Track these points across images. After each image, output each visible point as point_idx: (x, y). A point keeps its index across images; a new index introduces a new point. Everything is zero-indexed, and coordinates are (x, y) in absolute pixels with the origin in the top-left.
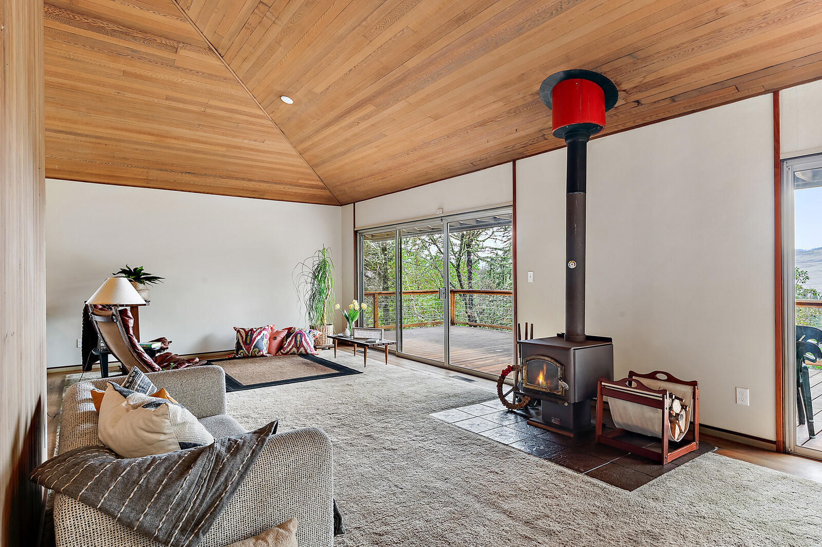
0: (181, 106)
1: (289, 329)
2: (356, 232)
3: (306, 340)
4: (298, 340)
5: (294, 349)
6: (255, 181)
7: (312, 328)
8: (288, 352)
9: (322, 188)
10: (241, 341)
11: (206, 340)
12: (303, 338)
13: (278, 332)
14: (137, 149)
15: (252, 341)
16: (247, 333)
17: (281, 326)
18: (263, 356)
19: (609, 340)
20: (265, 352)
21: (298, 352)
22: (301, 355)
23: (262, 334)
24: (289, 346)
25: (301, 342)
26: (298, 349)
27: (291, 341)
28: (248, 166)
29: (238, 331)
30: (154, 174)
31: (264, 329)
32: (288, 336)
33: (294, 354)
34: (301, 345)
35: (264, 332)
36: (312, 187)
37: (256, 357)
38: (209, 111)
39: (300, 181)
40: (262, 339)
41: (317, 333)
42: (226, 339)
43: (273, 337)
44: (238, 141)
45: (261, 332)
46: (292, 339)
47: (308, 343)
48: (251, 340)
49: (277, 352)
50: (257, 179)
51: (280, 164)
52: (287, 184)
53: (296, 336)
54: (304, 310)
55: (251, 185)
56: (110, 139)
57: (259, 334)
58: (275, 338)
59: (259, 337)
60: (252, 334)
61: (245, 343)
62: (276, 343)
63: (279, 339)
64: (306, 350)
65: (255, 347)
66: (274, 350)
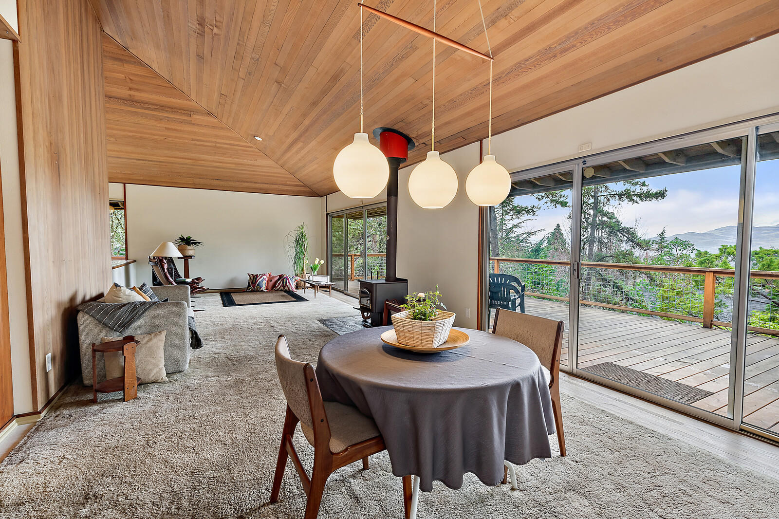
0: (202, 143)
1: (281, 276)
2: (327, 215)
3: (289, 282)
4: (284, 282)
5: (282, 288)
6: (259, 183)
7: (296, 275)
8: (278, 289)
9: (303, 186)
10: (250, 282)
11: (232, 281)
13: (273, 277)
14: (183, 167)
15: (256, 282)
16: (254, 277)
17: (276, 274)
18: (262, 291)
19: (406, 280)
20: (264, 288)
21: (284, 289)
22: (286, 291)
23: (262, 278)
24: (279, 286)
25: (286, 283)
26: (284, 287)
27: (280, 282)
28: (250, 174)
29: (250, 276)
30: (197, 181)
31: (264, 275)
32: (279, 280)
33: (281, 290)
34: (286, 285)
35: (264, 277)
36: (295, 185)
37: (258, 291)
38: (218, 145)
39: (287, 183)
40: (262, 280)
41: (298, 278)
42: (243, 280)
43: (270, 280)
44: (241, 161)
45: (262, 276)
47: (290, 284)
48: (255, 281)
49: (272, 289)
50: (260, 182)
51: (271, 173)
52: (280, 185)
53: (283, 280)
54: (292, 263)
55: (257, 185)
56: (168, 163)
57: (261, 277)
58: (271, 281)
59: (261, 280)
60: (257, 278)
61: (252, 283)
62: (271, 283)
63: (273, 281)
64: (289, 289)
65: (258, 285)
66: (270, 288)
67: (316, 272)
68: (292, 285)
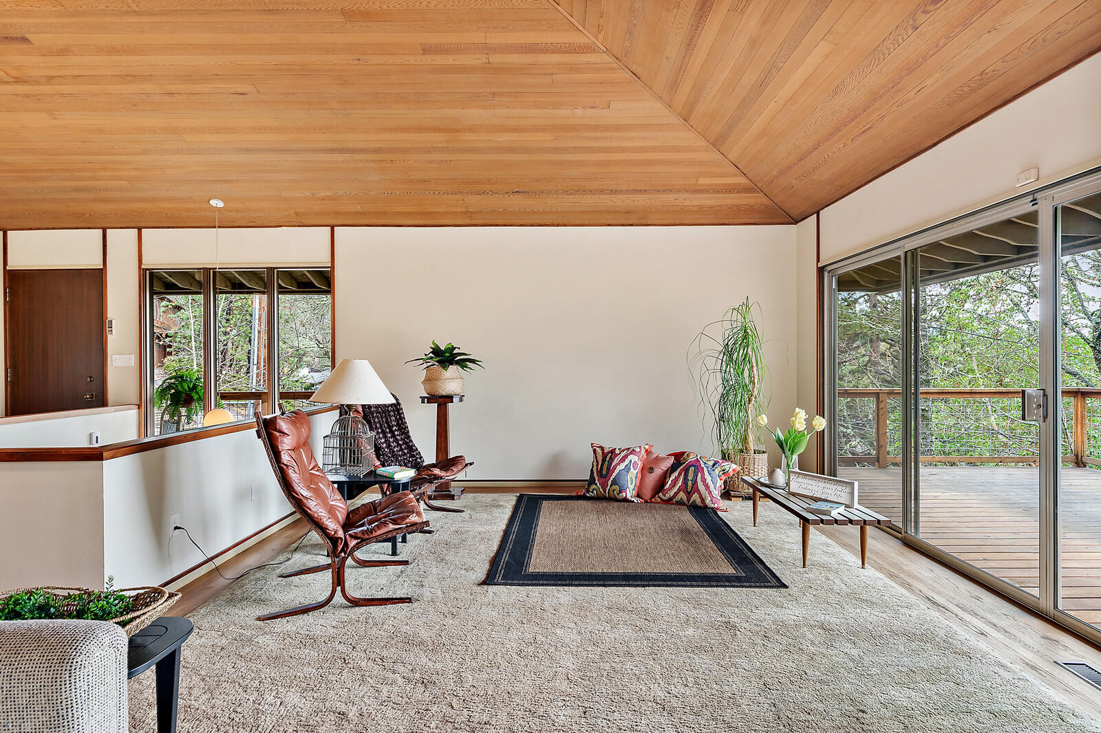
0: (450, 60)
1: (679, 457)
2: (821, 271)
3: (704, 480)
4: (690, 478)
5: (682, 495)
6: (621, 192)
7: (725, 456)
8: (671, 499)
9: (746, 190)
10: (595, 469)
11: (555, 461)
12: (699, 474)
13: (658, 460)
14: (431, 162)
15: (610, 471)
16: (604, 456)
17: (663, 450)
18: (626, 500)
20: (630, 493)
21: (688, 501)
23: (627, 461)
24: (673, 489)
25: (695, 482)
26: (689, 494)
27: (677, 479)
28: (601, 164)
29: (595, 451)
30: (474, 202)
31: (633, 452)
32: (673, 468)
33: (681, 503)
34: (695, 489)
35: (633, 458)
36: (729, 189)
37: (616, 500)
38: (496, 59)
39: (702, 181)
40: (627, 469)
41: (731, 467)
42: (580, 465)
43: (647, 469)
44: (565, 114)
45: (626, 456)
46: (680, 474)
47: (707, 487)
48: (608, 469)
49: (653, 496)
50: (625, 187)
51: (654, 149)
52: (679, 191)
53: (686, 470)
54: (711, 419)
55: (620, 201)
56: (392, 150)
57: (623, 460)
58: (651, 470)
59: (622, 466)
60: (612, 459)
61: (600, 473)
62: (652, 478)
63: (658, 471)
64: (703, 500)
65: (614, 482)
66: (647, 493)
67: (795, 457)
68: (712, 486)
